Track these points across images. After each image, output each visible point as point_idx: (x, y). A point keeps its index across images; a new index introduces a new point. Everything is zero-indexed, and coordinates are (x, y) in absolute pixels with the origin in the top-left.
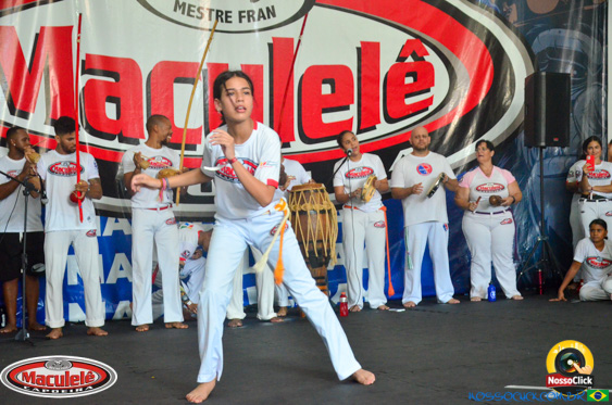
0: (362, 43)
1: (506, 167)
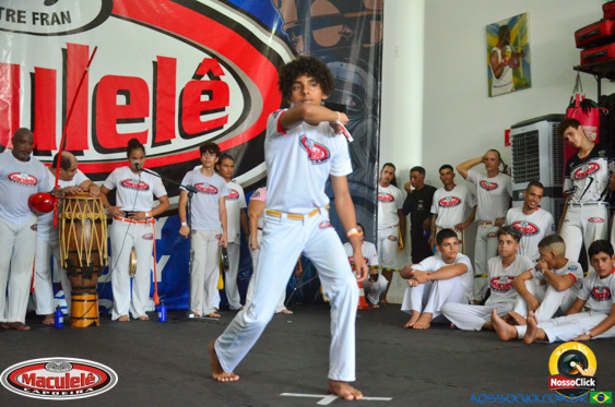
0: (158, 57)
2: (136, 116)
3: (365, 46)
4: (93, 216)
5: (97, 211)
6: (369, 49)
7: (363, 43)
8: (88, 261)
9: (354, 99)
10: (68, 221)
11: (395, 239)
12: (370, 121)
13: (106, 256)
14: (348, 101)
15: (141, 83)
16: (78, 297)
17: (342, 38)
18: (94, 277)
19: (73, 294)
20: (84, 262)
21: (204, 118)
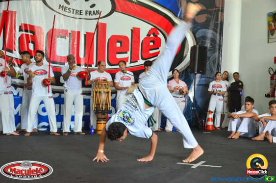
0: (133, 28)
1: (184, 80)
2: (124, 51)
3: (216, 22)
4: (106, 90)
5: (107, 89)
6: (218, 23)
7: (215, 21)
8: (104, 108)
9: (211, 44)
10: (96, 92)
11: (226, 102)
12: (217, 53)
13: (110, 106)
14: (208, 45)
15: (126, 38)
16: (99, 122)
17: (207, 19)
18: (106, 114)
19: (97, 121)
20: (102, 108)
21: (151, 52)
